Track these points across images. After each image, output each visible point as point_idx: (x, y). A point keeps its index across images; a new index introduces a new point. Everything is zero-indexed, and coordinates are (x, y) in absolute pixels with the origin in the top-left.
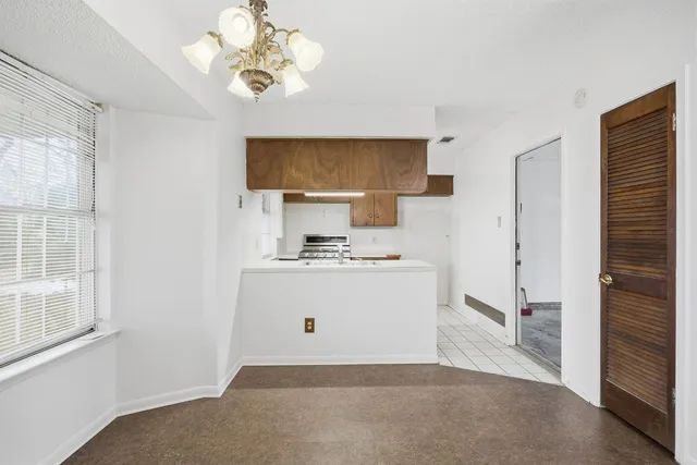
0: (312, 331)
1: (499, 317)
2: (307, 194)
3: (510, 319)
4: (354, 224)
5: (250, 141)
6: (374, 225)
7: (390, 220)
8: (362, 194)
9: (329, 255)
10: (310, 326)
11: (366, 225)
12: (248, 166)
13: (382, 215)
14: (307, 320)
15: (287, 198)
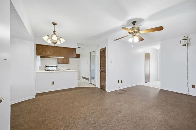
0: (53, 84)
1: (87, 79)
2: (51, 57)
3: (89, 79)
4: (58, 63)
5: (37, 45)
6: (64, 63)
7: (67, 62)
8: (63, 57)
9: (53, 70)
10: (53, 83)
11: (62, 63)
12: (37, 50)
13: (65, 61)
14: (52, 82)
15: (41, 57)
